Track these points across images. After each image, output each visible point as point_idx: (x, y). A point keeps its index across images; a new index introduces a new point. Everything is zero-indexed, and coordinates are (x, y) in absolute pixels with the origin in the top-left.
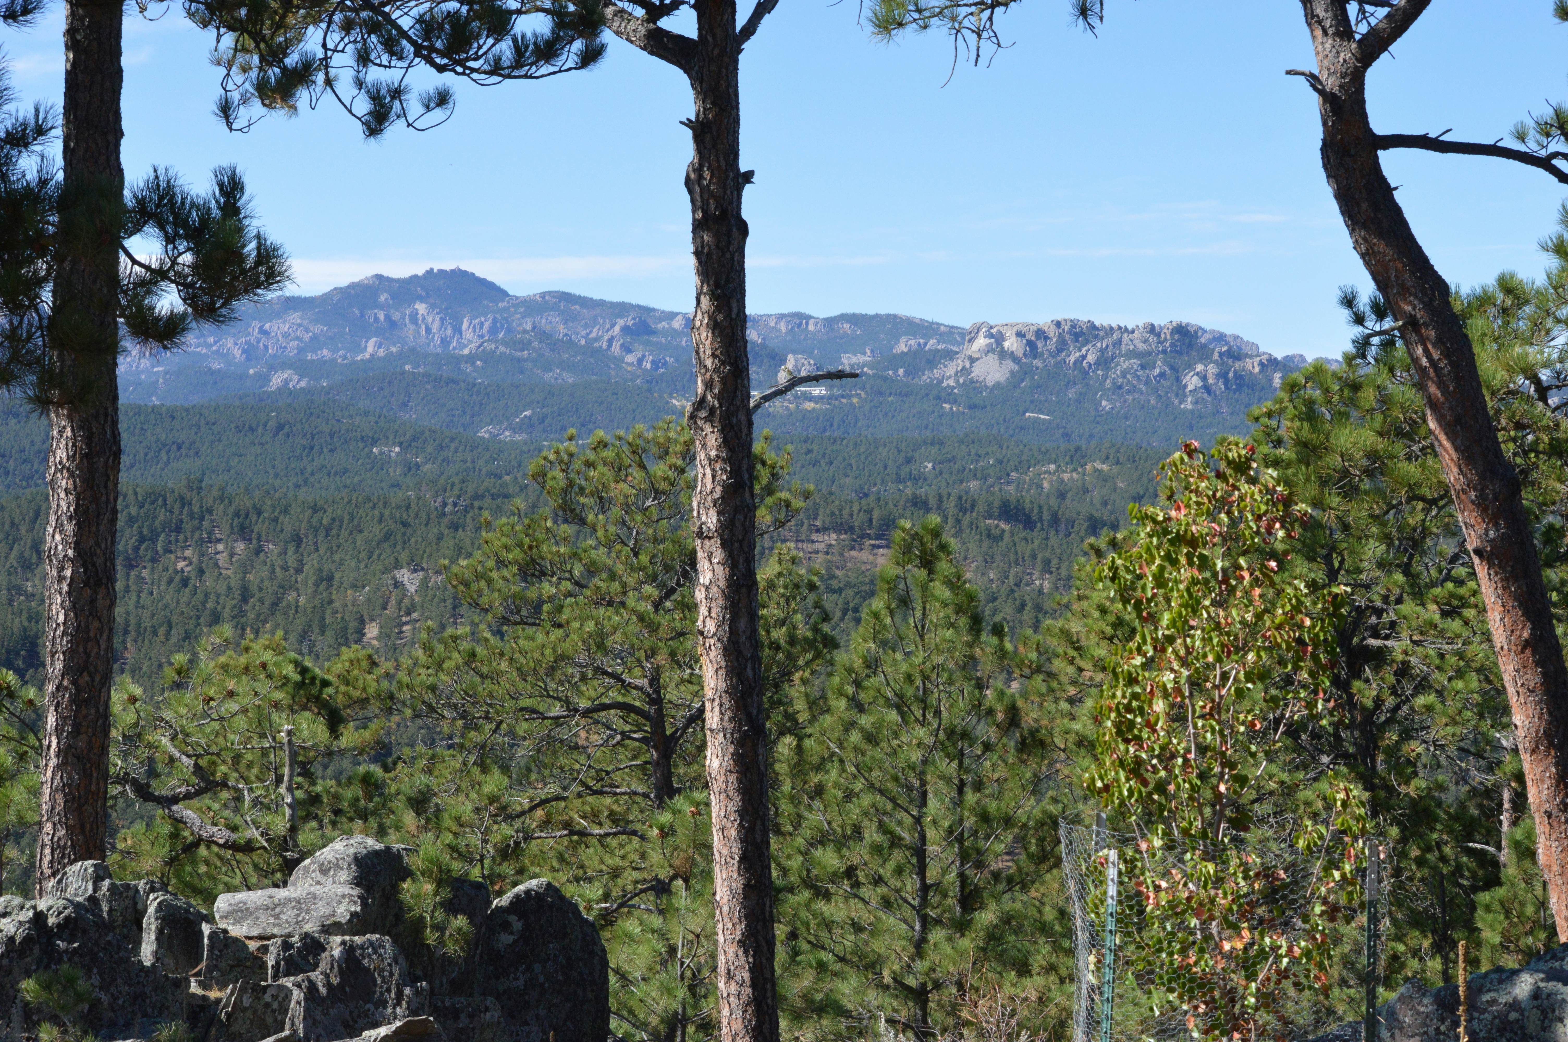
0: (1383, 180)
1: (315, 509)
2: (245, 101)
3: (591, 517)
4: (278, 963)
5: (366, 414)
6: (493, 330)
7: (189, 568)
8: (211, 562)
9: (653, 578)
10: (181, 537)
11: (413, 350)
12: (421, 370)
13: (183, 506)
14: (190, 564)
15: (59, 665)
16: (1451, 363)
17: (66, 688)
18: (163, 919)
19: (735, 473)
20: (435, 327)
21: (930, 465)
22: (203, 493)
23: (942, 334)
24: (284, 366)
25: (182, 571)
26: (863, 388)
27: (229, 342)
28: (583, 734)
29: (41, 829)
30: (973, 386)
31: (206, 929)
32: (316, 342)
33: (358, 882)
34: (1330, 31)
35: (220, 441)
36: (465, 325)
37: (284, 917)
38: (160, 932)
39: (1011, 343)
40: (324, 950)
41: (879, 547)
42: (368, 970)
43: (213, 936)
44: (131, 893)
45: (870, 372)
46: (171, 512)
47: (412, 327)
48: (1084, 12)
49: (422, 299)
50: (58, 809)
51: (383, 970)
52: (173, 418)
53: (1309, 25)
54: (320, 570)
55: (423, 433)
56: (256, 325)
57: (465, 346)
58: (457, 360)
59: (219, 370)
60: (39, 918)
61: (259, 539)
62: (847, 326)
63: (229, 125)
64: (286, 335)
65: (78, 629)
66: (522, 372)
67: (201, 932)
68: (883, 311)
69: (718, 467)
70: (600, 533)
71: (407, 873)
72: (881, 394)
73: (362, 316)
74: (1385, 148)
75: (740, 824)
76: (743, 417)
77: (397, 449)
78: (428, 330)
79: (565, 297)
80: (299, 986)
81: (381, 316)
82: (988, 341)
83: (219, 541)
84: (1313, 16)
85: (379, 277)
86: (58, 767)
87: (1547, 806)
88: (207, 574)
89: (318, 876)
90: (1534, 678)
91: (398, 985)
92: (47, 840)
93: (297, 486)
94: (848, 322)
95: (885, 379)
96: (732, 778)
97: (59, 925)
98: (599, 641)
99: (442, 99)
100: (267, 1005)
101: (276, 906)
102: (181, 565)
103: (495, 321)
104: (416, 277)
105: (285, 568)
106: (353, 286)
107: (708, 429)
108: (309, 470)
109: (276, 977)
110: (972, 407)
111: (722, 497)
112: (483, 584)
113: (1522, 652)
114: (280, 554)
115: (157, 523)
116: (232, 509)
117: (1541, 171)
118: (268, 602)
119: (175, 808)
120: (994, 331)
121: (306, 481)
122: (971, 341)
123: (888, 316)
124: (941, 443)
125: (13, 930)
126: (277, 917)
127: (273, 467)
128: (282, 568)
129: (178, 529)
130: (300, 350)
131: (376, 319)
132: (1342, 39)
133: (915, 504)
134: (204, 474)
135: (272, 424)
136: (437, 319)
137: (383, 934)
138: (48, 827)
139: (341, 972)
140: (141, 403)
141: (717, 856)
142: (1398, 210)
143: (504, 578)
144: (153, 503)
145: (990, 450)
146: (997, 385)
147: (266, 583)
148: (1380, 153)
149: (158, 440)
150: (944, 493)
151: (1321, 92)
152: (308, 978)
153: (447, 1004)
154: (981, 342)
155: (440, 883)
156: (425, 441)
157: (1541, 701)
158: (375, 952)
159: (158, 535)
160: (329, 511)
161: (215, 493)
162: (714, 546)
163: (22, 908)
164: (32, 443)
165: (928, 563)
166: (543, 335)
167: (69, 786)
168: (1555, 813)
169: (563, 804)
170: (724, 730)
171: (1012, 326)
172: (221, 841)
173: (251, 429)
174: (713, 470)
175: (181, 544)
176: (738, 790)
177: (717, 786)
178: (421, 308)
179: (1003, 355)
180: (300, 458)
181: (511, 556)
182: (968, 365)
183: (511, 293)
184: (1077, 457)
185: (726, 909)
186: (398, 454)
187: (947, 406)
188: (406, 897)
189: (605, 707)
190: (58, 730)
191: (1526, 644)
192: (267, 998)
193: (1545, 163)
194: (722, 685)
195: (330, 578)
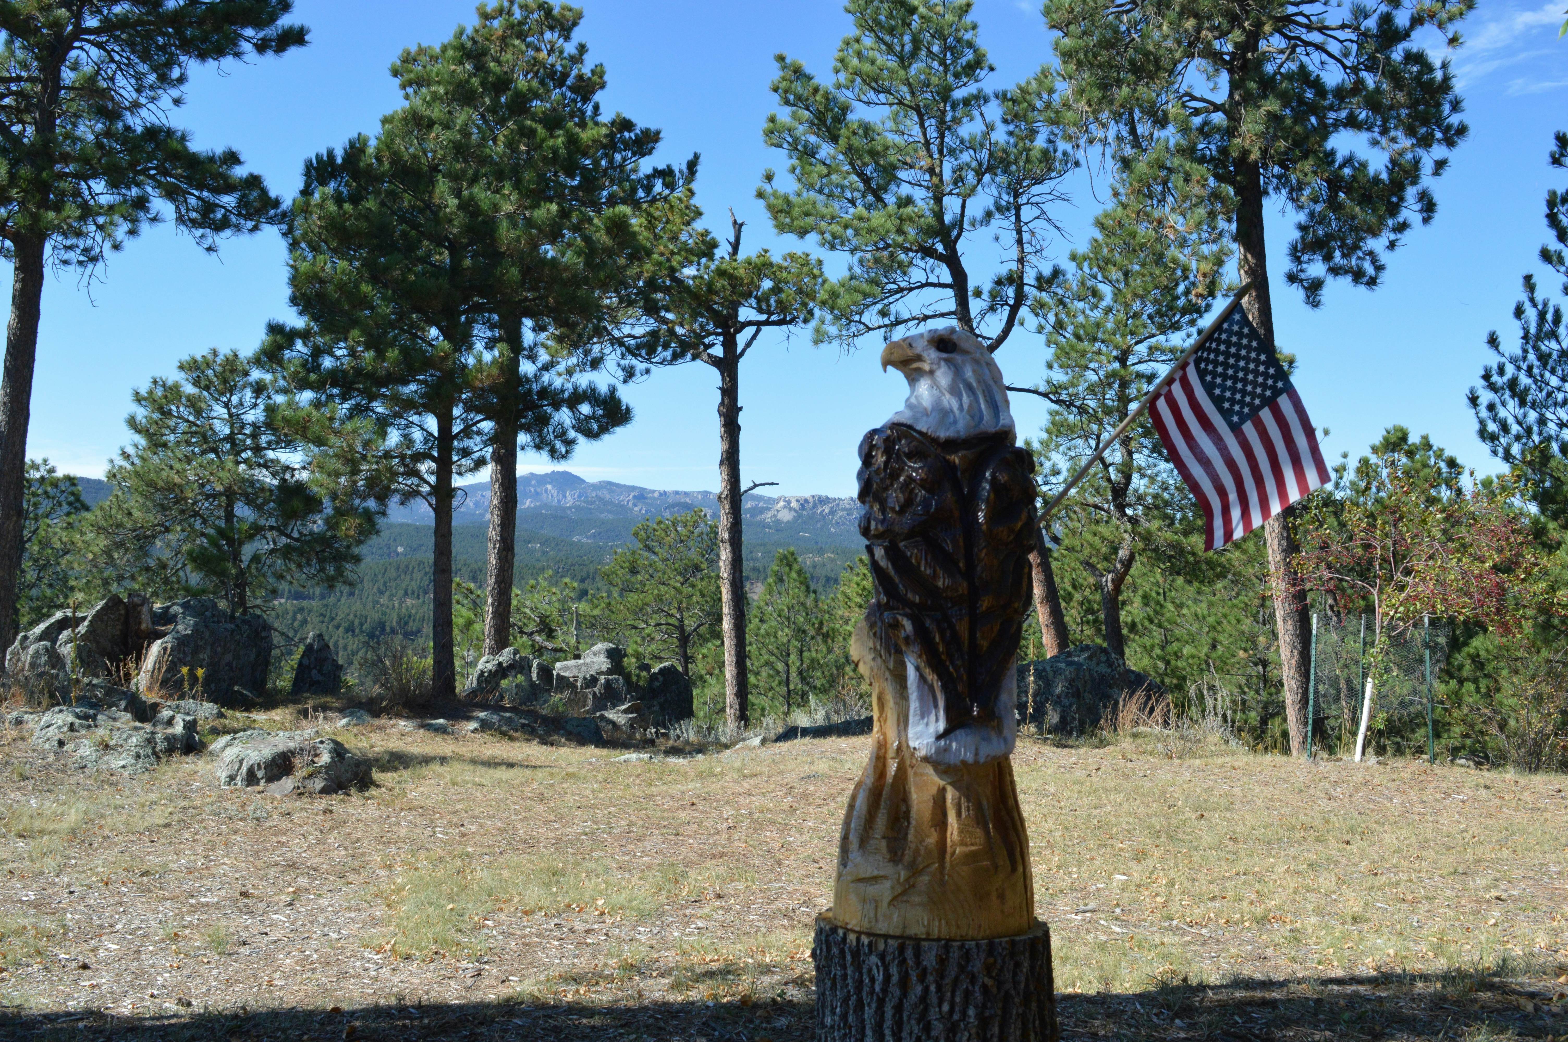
4: (582, 685)
5: (526, 530)
6: (580, 496)
9: (680, 574)
11: (546, 504)
12: (549, 513)
18: (539, 669)
20: (555, 495)
23: (765, 501)
27: (468, 500)
29: (485, 641)
30: (778, 522)
31: (554, 674)
33: (608, 658)
36: (567, 494)
37: (582, 670)
38: (538, 673)
39: (794, 504)
40: (598, 680)
42: (615, 688)
43: (557, 676)
47: (546, 495)
49: (549, 483)
51: (619, 688)
55: (549, 539)
56: (479, 493)
57: (567, 503)
58: (564, 509)
60: (500, 664)
66: (591, 514)
71: (625, 655)
73: (524, 490)
78: (552, 496)
79: (610, 483)
80: (590, 693)
81: (533, 490)
82: (784, 504)
85: (532, 474)
86: (492, 618)
89: (594, 656)
91: (626, 693)
92: (487, 645)
97: (507, 666)
98: (659, 598)
99: (648, 371)
100: (579, 699)
101: (578, 666)
103: (580, 493)
104: (547, 474)
107: (725, 502)
109: (581, 690)
110: (777, 530)
119: (533, 636)
120: (787, 499)
122: (777, 504)
124: (765, 545)
126: (580, 669)
131: (530, 491)
136: (556, 491)
137: (618, 676)
138: (488, 641)
139: (606, 688)
146: (788, 522)
152: (593, 690)
154: (782, 504)
155: (636, 660)
156: (550, 542)
158: (616, 682)
162: (727, 545)
165: (790, 566)
166: (601, 499)
167: (496, 626)
170: (730, 614)
171: (795, 497)
172: (555, 648)
176: (735, 637)
177: (727, 635)
178: (549, 487)
179: (791, 509)
182: (776, 513)
184: (821, 551)
185: (730, 681)
188: (625, 664)
190: (492, 604)
192: (578, 697)
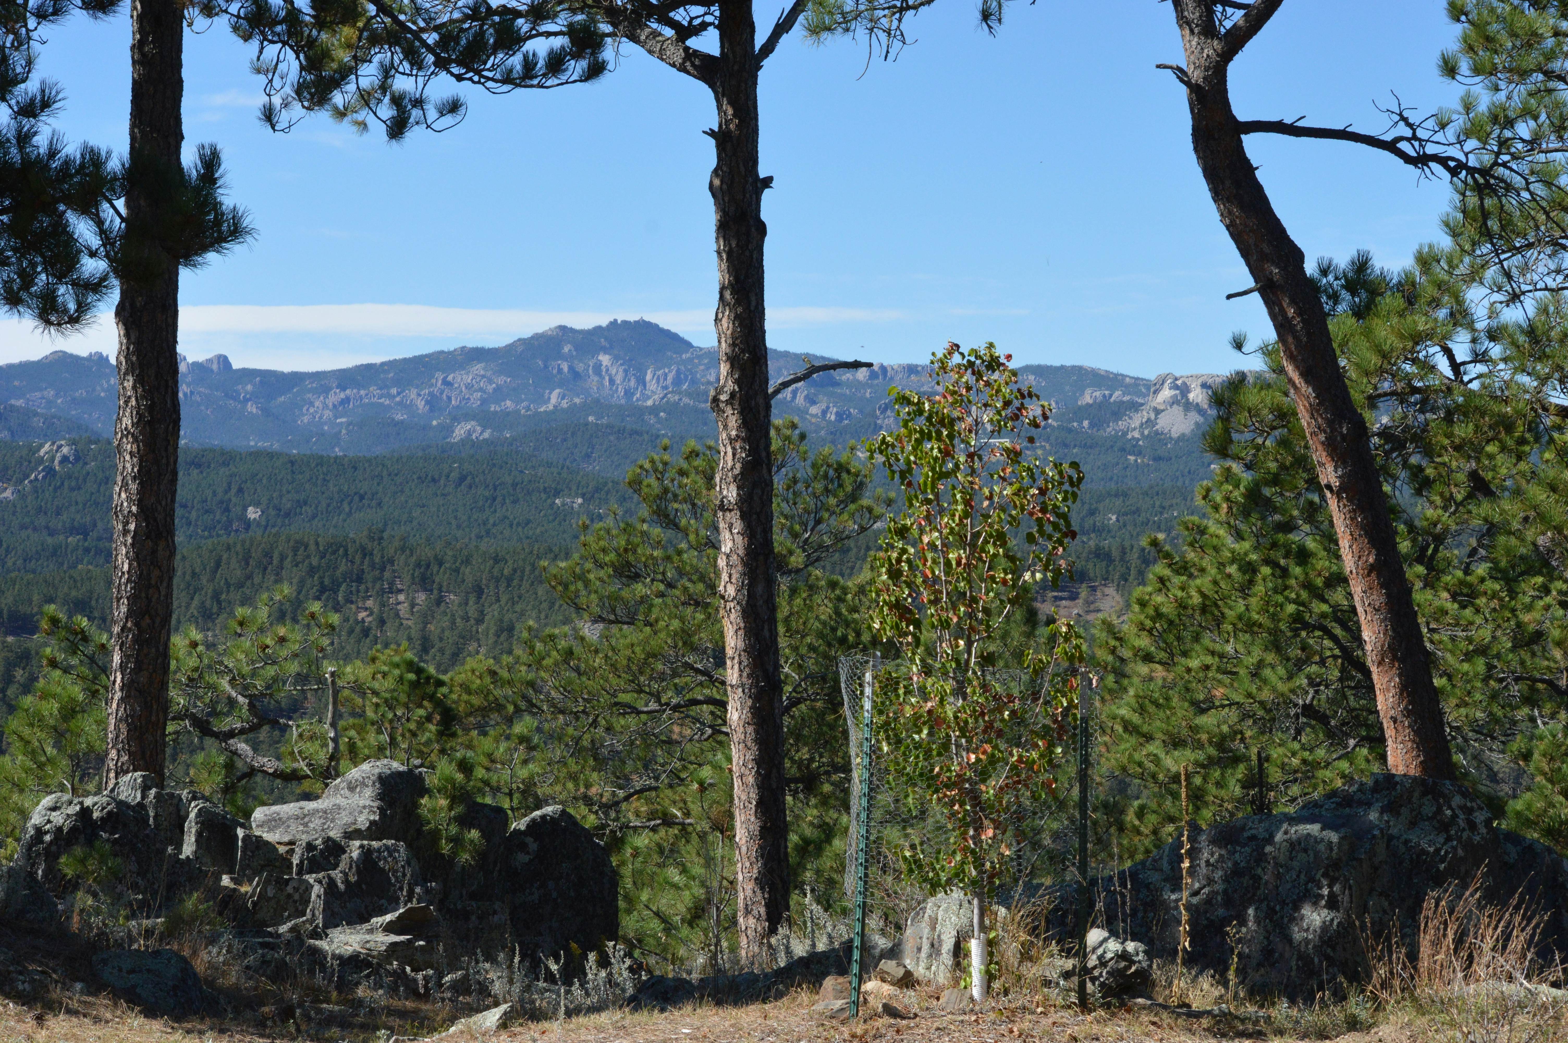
0: (1247, 161)
1: (497, 560)
2: (286, 105)
3: (683, 522)
4: (302, 862)
5: (549, 465)
6: (677, 381)
7: (370, 619)
8: (392, 613)
10: (362, 587)
11: (597, 401)
12: (605, 421)
13: (365, 556)
14: (371, 614)
15: (124, 609)
16: (1303, 321)
17: (130, 630)
18: (202, 823)
19: (754, 451)
20: (618, 379)
21: (1114, 518)
22: (384, 544)
23: (1127, 386)
24: (467, 417)
25: (363, 621)
26: (1048, 440)
27: (413, 394)
28: (676, 729)
29: (107, 755)
30: (1158, 438)
31: (240, 832)
32: (499, 394)
33: (381, 797)
34: (1196, 30)
35: (402, 491)
36: (649, 377)
37: (311, 825)
38: (199, 835)
39: (1196, 395)
40: (344, 852)
41: (1061, 599)
42: (383, 870)
43: (246, 838)
44: (175, 801)
45: (1055, 424)
46: (352, 562)
47: (596, 378)
48: (986, 16)
49: (606, 351)
50: (122, 737)
51: (395, 871)
52: (355, 468)
53: (1181, 26)
54: (501, 621)
55: (606, 484)
56: (440, 376)
57: (649, 398)
58: (640, 412)
59: (402, 422)
60: (85, 812)
61: (440, 590)
62: (1031, 377)
63: (273, 127)
64: (469, 387)
65: (140, 577)
66: (705, 424)
67: (236, 836)
68: (1068, 363)
69: (737, 445)
70: (692, 537)
71: (424, 791)
72: (1066, 446)
73: (546, 367)
74: (1246, 133)
75: (757, 772)
76: (761, 401)
77: (580, 501)
78: (612, 381)
80: (320, 882)
81: (565, 367)
82: (1173, 392)
83: (400, 591)
84: (1183, 17)
85: (563, 328)
86: (122, 699)
87: (1392, 713)
88: (388, 625)
89: (346, 792)
90: (1378, 598)
91: (409, 884)
92: (112, 765)
93: (479, 537)
94: (1033, 373)
95: (1070, 430)
96: (750, 729)
97: (102, 819)
98: (686, 638)
100: (289, 896)
101: (305, 816)
102: (362, 615)
103: (678, 372)
104: (599, 328)
105: (466, 618)
106: (537, 337)
107: (729, 411)
108: (491, 521)
109: (300, 873)
110: (1157, 459)
111: (742, 473)
112: (580, 585)
113: (1369, 575)
114: (460, 605)
115: (338, 573)
116: (414, 559)
117: (1386, 153)
118: (448, 652)
119: (231, 741)
120: (1179, 382)
121: (488, 532)
122: (1156, 392)
123: (1073, 367)
124: (1125, 495)
125: (61, 821)
126: (306, 825)
127: (456, 518)
128: (462, 618)
129: (359, 580)
130: (484, 402)
131: (560, 371)
132: (1206, 37)
133: (1098, 556)
134: (386, 525)
135: (454, 475)
136: (621, 370)
137: (397, 840)
138: (113, 754)
139: (359, 872)
140: (324, 454)
141: (736, 801)
142: (1259, 188)
143: (601, 580)
144: (334, 553)
145: (1174, 501)
146: (1182, 438)
147: (447, 633)
148: (1243, 137)
149: (340, 491)
150: (1127, 544)
151: (1188, 84)
152: (329, 876)
153: (459, 907)
154: (1166, 393)
155: (454, 801)
156: (607, 493)
157: (1385, 619)
158: (390, 855)
159: (339, 586)
160: (510, 562)
161: (396, 543)
162: (734, 517)
163: (70, 803)
164: (214, 493)
167: (132, 716)
168: (1399, 718)
169: (654, 794)
170: (743, 685)
171: (1197, 377)
172: (271, 771)
173: (434, 480)
174: (734, 449)
175: (361, 594)
176: (756, 741)
177: (737, 737)
178: (605, 359)
179: (1188, 406)
180: (482, 510)
181: (607, 559)
182: (1153, 416)
183: (695, 344)
185: (744, 849)
186: (580, 505)
187: (1132, 458)
188: (424, 812)
189: (695, 702)
190: (122, 667)
191: (1372, 569)
192: (289, 889)
193: (1391, 146)
194: (741, 644)
195: (511, 629)
